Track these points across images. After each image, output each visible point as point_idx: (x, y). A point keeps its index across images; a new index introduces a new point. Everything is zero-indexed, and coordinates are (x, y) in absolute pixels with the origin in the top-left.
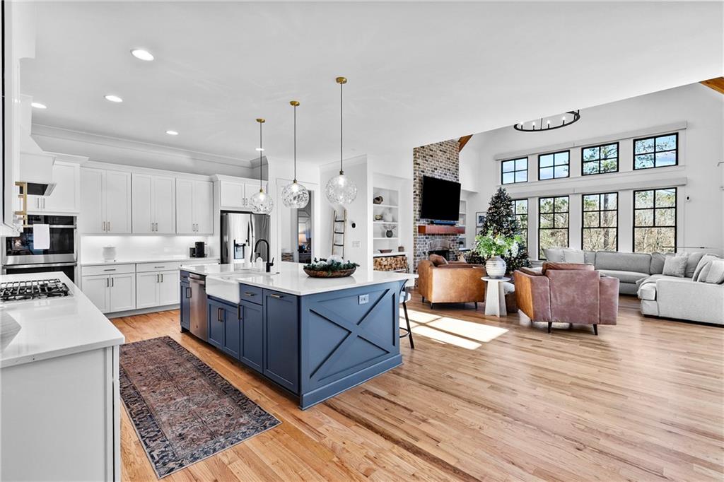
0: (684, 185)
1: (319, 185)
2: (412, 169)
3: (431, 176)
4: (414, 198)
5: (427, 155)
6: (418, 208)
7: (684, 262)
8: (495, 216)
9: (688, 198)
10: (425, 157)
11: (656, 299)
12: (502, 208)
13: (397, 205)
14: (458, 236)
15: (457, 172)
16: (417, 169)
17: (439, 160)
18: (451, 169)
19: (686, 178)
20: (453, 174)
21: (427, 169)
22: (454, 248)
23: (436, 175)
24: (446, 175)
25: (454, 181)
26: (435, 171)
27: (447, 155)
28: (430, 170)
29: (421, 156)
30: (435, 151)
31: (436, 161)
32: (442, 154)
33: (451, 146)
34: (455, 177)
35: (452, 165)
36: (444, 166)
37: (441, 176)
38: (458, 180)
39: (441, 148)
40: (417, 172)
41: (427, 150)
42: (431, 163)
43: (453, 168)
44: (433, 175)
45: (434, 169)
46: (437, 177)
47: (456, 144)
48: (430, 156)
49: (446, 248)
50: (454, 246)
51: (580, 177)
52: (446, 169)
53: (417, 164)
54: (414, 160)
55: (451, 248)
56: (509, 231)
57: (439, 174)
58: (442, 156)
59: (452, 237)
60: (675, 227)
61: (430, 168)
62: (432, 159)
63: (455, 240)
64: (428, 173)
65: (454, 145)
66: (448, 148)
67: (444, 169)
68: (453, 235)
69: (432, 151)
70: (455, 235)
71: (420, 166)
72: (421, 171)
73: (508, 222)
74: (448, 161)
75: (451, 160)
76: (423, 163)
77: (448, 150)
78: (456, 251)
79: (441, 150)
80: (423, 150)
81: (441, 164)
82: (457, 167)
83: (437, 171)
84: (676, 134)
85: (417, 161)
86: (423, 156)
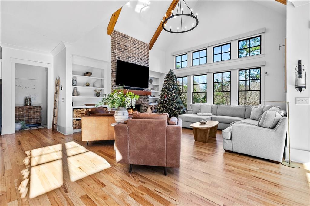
0: (264, 65)
1: (53, 65)
2: (111, 56)
3: (126, 61)
4: (112, 73)
5: (123, 49)
6: (115, 79)
7: (261, 111)
8: (167, 85)
9: (266, 73)
10: (121, 50)
11: (231, 139)
12: (170, 81)
13: (104, 78)
14: (148, 97)
15: (148, 61)
16: (114, 56)
17: (133, 53)
18: (143, 59)
19: (265, 61)
20: (144, 61)
21: (122, 56)
22: (145, 103)
23: (130, 61)
24: (139, 62)
25: (145, 66)
26: (130, 59)
27: (139, 51)
28: (125, 58)
29: (117, 49)
30: (129, 47)
31: (131, 53)
32: (135, 49)
33: (143, 46)
34: (146, 63)
35: (143, 57)
36: (137, 56)
37: (134, 62)
38: (149, 66)
39: (134, 46)
40: (114, 58)
41: (122, 46)
42: (126, 54)
43: (145, 59)
44: (128, 61)
45: (129, 57)
46: (131, 62)
47: (147, 45)
48: (125, 49)
49: (139, 103)
50: (145, 102)
51: (212, 63)
52: (139, 58)
53: (114, 53)
54: (112, 51)
55: (143, 103)
56: (173, 93)
57: (133, 61)
58: (135, 51)
59: (144, 97)
60: (260, 90)
61: (125, 56)
62: (127, 52)
63: (146, 99)
64: (123, 59)
65: (145, 46)
66: (140, 46)
67: (137, 58)
68: (145, 96)
69: (127, 46)
70: (146, 96)
71: (116, 54)
72: (117, 57)
73: (172, 89)
74: (140, 54)
75: (143, 53)
76: (119, 53)
77: (140, 48)
78: (146, 105)
79: (134, 47)
80: (119, 45)
81: (134, 55)
82: (148, 58)
83: (131, 59)
84: (260, 36)
85: (113, 51)
86: (119, 49)
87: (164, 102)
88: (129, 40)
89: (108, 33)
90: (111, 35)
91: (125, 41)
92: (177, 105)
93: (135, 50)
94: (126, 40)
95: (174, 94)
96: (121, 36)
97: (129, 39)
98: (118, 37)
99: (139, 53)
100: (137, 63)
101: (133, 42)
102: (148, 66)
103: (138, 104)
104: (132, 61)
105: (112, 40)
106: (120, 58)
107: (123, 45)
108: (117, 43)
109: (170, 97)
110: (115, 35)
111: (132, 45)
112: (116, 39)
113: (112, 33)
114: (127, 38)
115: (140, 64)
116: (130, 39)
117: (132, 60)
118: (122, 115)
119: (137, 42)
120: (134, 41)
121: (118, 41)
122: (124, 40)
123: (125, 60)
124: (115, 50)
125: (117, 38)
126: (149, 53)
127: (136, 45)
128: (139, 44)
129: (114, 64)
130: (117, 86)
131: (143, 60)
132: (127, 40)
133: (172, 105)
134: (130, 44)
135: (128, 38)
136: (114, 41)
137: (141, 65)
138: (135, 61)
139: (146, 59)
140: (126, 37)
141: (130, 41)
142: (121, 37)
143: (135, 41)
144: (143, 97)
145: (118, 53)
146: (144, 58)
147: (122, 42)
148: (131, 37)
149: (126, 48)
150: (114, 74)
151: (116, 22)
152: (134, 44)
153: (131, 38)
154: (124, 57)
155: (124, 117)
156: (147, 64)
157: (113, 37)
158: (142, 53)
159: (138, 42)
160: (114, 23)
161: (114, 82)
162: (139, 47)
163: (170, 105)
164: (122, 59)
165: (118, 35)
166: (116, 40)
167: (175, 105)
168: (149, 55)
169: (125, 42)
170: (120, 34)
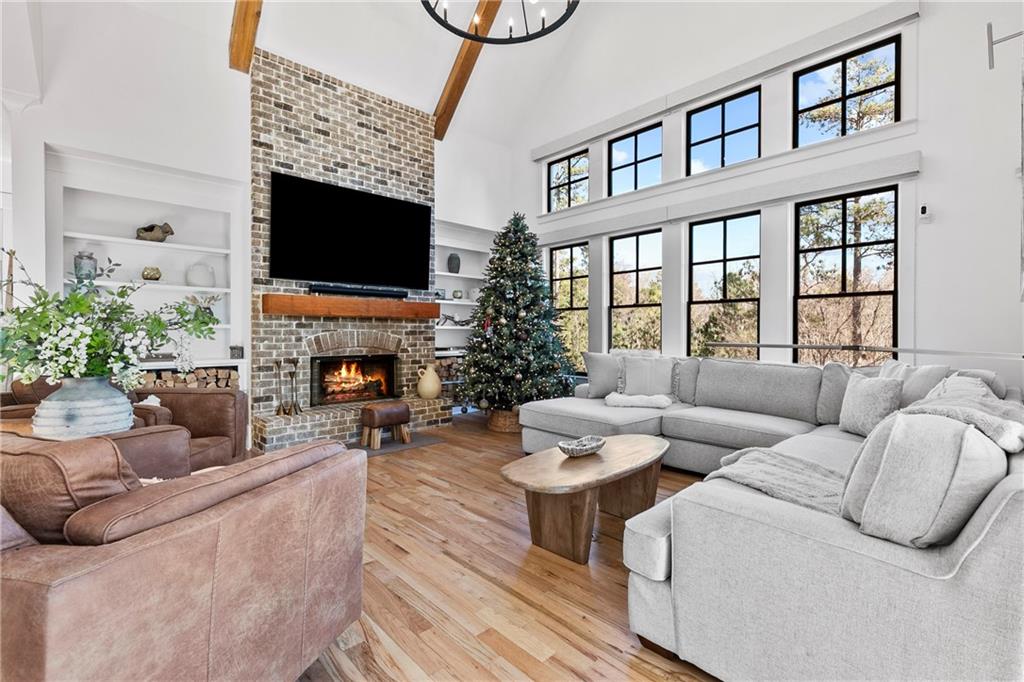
0: (914, 174)
2: (249, 156)
3: (321, 180)
4: (253, 227)
5: (308, 128)
6: (265, 250)
8: (496, 277)
9: (924, 210)
10: (299, 133)
11: (669, 578)
12: (509, 260)
13: (229, 248)
14: (430, 324)
15: (427, 182)
16: (261, 156)
17: (357, 147)
18: (403, 172)
19: (920, 153)
20: (411, 183)
21: (303, 160)
22: (416, 351)
23: (344, 180)
24: (385, 183)
25: (416, 201)
26: (340, 170)
27: (386, 139)
28: (315, 166)
29: (279, 128)
30: (336, 122)
31: (345, 146)
32: (367, 133)
33: (405, 121)
34: (420, 191)
35: (408, 164)
36: (376, 162)
37: (362, 184)
38: (433, 201)
39: (364, 119)
40: (261, 165)
41: (302, 116)
42: (322, 150)
43: (414, 172)
44: (331, 179)
45: (337, 164)
46: (348, 185)
47: (424, 118)
48: (318, 131)
49: (383, 349)
50: (415, 345)
51: (682, 180)
52: (384, 170)
53: (261, 144)
54: (253, 135)
55: (406, 351)
56: (518, 310)
57: (357, 179)
58: (366, 139)
59: (409, 325)
60: (895, 293)
61: (317, 159)
62: (326, 141)
63: (421, 333)
64: (308, 171)
65: (415, 121)
66: (392, 123)
67: (376, 168)
68: (413, 321)
69: (327, 120)
70: (421, 321)
71: (274, 151)
72: (278, 163)
73: (515, 290)
74: (392, 153)
75: (406, 151)
76: (286, 144)
77: (391, 129)
78: (422, 356)
79: (361, 125)
80: (286, 114)
81: (363, 156)
82: (427, 169)
83: (349, 170)
84: (896, 39)
85: (259, 137)
86: (287, 129)
87: (484, 346)
88: (337, 97)
89: (235, 64)
90: (248, 72)
91: (317, 97)
92: (531, 358)
93: (364, 135)
94: (321, 96)
95: (523, 314)
96: (298, 75)
97: (334, 89)
98: (282, 82)
99: (383, 151)
100: (375, 188)
101: (359, 105)
102: (430, 204)
103: (380, 353)
104: (353, 181)
105: (253, 90)
106: (291, 167)
107: (307, 114)
108: (277, 105)
109: (506, 325)
110: (265, 71)
111: (352, 115)
112: (270, 87)
113: (253, 61)
114: (326, 85)
115: (388, 195)
116: (340, 90)
117: (352, 174)
118: (60, 422)
119: (375, 103)
120: (360, 98)
121: (282, 96)
122: (311, 94)
123: (320, 174)
124: (269, 132)
125: (277, 82)
126: (436, 152)
127: (369, 115)
128: (385, 114)
129: (261, 190)
130: (274, 280)
131: (407, 176)
132: (325, 92)
133: (510, 358)
134: (341, 112)
135: (329, 87)
136: (261, 94)
137: (396, 196)
138: (369, 179)
139: (417, 173)
140: (322, 81)
141: (341, 98)
142: (298, 82)
143: (368, 101)
144: (404, 324)
145: (282, 145)
146: (408, 168)
147: (302, 103)
148: (345, 80)
149: (321, 125)
150: (264, 229)
151: (258, 14)
152: (361, 111)
153: (347, 86)
154: (313, 161)
155: (70, 433)
156: (426, 193)
157: (257, 78)
158: (399, 149)
159: (380, 106)
160: (250, 20)
161: (262, 264)
162: (385, 126)
163: (504, 357)
164: (301, 169)
165: (282, 72)
166: (274, 91)
167: (522, 359)
168: (433, 160)
169: (318, 104)
170: (293, 69)
